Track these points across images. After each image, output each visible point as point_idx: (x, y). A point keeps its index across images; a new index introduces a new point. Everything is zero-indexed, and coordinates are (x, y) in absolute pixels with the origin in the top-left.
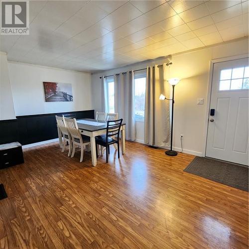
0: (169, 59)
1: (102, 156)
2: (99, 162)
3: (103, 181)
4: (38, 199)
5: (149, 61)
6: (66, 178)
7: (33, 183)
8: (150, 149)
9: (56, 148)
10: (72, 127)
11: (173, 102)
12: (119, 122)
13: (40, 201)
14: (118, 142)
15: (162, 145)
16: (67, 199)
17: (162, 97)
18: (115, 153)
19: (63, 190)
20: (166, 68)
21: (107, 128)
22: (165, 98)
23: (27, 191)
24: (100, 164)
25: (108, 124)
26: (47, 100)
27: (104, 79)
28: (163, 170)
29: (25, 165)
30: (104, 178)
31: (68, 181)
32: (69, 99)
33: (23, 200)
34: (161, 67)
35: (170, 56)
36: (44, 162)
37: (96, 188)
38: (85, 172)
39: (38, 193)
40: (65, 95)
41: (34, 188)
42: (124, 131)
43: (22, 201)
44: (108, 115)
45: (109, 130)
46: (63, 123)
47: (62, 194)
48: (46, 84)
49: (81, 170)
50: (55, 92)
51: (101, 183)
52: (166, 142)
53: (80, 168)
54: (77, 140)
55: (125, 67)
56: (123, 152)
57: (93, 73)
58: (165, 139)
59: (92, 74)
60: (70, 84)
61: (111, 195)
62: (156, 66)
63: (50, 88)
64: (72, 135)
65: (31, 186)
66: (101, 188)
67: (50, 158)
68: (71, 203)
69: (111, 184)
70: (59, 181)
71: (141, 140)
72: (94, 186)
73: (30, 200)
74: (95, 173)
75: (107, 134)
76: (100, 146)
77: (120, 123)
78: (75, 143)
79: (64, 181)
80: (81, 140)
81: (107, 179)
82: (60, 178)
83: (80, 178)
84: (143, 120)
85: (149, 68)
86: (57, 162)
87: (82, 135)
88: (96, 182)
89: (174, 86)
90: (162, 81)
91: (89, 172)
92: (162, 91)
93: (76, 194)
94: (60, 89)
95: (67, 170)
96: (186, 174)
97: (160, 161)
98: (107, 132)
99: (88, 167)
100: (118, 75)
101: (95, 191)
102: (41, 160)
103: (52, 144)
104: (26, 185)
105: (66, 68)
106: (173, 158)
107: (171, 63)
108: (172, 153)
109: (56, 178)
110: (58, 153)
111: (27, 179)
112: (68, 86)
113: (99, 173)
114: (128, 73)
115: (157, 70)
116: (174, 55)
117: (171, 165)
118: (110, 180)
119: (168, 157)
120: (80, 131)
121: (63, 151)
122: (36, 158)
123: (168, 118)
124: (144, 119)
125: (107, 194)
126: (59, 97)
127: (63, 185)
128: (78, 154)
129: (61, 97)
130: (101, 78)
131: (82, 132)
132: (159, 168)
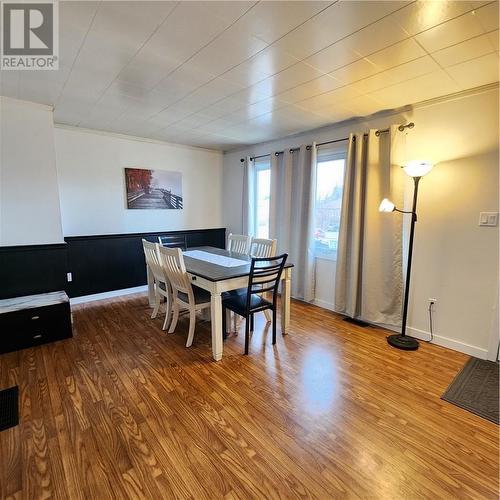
0: (405, 115)
1: (235, 335)
2: (227, 349)
3: (234, 404)
4: (79, 440)
5: (355, 121)
6: (150, 388)
7: (78, 393)
8: (347, 326)
9: (141, 306)
10: (173, 267)
11: (414, 218)
12: (280, 261)
13: (83, 445)
14: (273, 307)
15: (378, 319)
16: (144, 448)
17: (387, 206)
18: (266, 331)
19: (139, 419)
20: (397, 136)
21: (251, 275)
22: (395, 209)
23: (62, 411)
24: (231, 357)
25: (253, 264)
26: (131, 205)
27: (250, 163)
28: (385, 390)
29: (72, 343)
30: (237, 398)
31: (154, 395)
32: (174, 205)
33: (47, 438)
34: (385, 134)
35: (408, 108)
36: (112, 338)
37: (217, 424)
38: (194, 376)
39: (83, 421)
40: (167, 195)
41: (78, 406)
42: (288, 281)
43: (44, 440)
44: (255, 241)
45: (255, 280)
46: (155, 256)
47: (135, 431)
48: (131, 173)
49: (187, 368)
50: (146, 188)
51: (229, 410)
52: (389, 312)
53: (185, 363)
54: (183, 296)
55: (296, 136)
56: (283, 328)
57: (227, 150)
58: (387, 304)
59: (225, 152)
60: (180, 173)
61: (251, 453)
62: (372, 133)
63: (137, 181)
64: (173, 285)
65: (72, 398)
66: (228, 426)
67: (126, 330)
68: (152, 462)
69: (253, 417)
70: (134, 394)
71: (327, 300)
72: (212, 417)
73: (62, 438)
74: (216, 379)
75: (250, 287)
76: (232, 313)
77: (281, 264)
78: (178, 301)
79: (144, 395)
80: (191, 297)
81: (245, 402)
82: (137, 385)
83: (182, 391)
84: (334, 257)
85: (354, 137)
86: (139, 342)
87: (194, 286)
88: (218, 408)
89: (417, 180)
90: (386, 166)
91: (203, 377)
92: (386, 190)
93: (167, 436)
94: (158, 183)
95: (156, 364)
96: (449, 409)
97: (377, 363)
98: (251, 284)
99: (203, 361)
100: (279, 154)
101: (214, 434)
102: (108, 332)
103: (135, 297)
104: (64, 394)
105: (172, 140)
106: (408, 356)
107: (412, 125)
108: (404, 343)
109: (128, 385)
110: (143, 318)
111: (68, 379)
112: (175, 177)
113: (227, 380)
114: (303, 151)
115: (374, 142)
116: (419, 104)
117: (404, 378)
118: (250, 405)
119: (395, 353)
120: (191, 276)
121: (153, 316)
122: (97, 327)
123: (398, 257)
124: (336, 255)
125: (240, 447)
126: (154, 200)
127: (142, 406)
128: (183, 326)
129: (159, 200)
130: (242, 160)
131: (194, 278)
132: (374, 384)
